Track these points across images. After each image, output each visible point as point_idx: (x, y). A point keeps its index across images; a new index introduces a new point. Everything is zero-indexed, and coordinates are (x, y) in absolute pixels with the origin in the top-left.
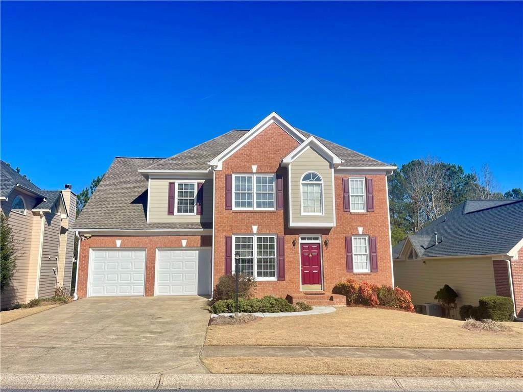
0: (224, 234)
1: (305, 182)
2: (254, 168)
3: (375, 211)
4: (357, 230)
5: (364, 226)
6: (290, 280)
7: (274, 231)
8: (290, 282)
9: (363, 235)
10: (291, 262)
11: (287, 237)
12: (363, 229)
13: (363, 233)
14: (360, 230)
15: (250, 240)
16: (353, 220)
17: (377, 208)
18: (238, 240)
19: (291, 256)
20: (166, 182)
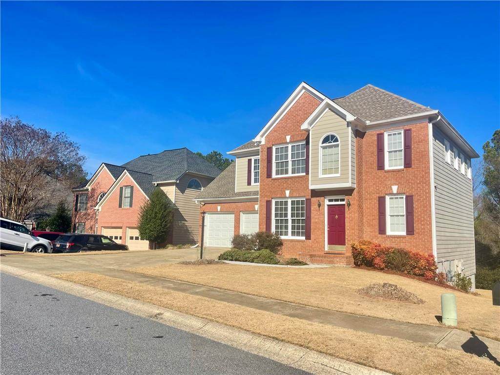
0: (266, 199)
1: (324, 145)
2: (288, 138)
3: (413, 166)
4: (391, 189)
5: (398, 184)
6: (315, 240)
7: (303, 194)
8: (315, 241)
9: (398, 194)
10: (316, 222)
11: (314, 200)
12: (398, 187)
13: (398, 191)
14: (395, 189)
15: (286, 203)
16: (386, 178)
17: (415, 163)
18: (277, 203)
19: (316, 217)
20: (246, 159)
